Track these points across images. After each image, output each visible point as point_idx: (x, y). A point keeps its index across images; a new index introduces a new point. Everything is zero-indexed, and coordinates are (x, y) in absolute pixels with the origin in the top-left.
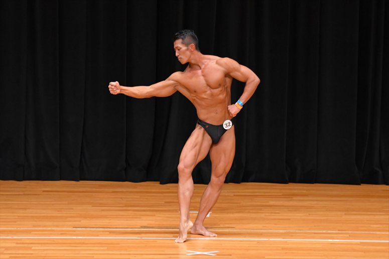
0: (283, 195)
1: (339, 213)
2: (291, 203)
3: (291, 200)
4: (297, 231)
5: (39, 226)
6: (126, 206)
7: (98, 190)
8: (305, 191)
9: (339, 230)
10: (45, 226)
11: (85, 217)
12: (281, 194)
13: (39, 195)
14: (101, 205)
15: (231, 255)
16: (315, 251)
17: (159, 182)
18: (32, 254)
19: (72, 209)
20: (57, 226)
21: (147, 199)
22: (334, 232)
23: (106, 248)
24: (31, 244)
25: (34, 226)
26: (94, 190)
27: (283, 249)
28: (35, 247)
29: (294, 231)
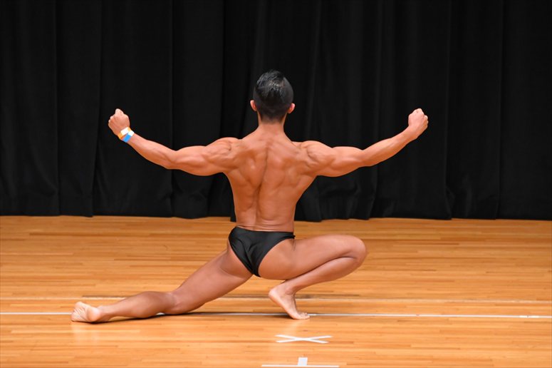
0: (442, 240)
1: (539, 270)
2: (457, 253)
3: (456, 248)
4: (466, 301)
5: (24, 294)
6: (173, 259)
7: (124, 231)
8: (479, 233)
9: (538, 300)
10: (33, 294)
11: (103, 279)
12: (439, 238)
13: (23, 240)
14: (130, 257)
15: (352, 343)
16: (496, 334)
17: (229, 218)
18: (12, 342)
19: (81, 264)
20: (55, 294)
21: (209, 247)
22: (530, 302)
23: (138, 331)
24: (11, 324)
25: (15, 294)
26: (118, 231)
27: (442, 332)
28: (16, 329)
29: (461, 301)
